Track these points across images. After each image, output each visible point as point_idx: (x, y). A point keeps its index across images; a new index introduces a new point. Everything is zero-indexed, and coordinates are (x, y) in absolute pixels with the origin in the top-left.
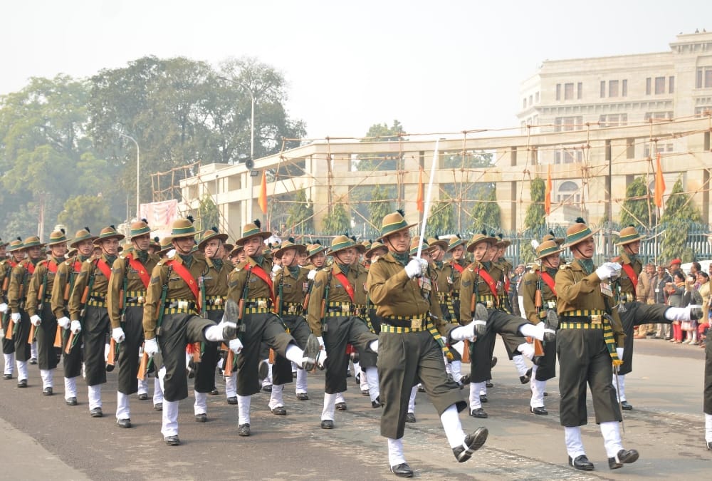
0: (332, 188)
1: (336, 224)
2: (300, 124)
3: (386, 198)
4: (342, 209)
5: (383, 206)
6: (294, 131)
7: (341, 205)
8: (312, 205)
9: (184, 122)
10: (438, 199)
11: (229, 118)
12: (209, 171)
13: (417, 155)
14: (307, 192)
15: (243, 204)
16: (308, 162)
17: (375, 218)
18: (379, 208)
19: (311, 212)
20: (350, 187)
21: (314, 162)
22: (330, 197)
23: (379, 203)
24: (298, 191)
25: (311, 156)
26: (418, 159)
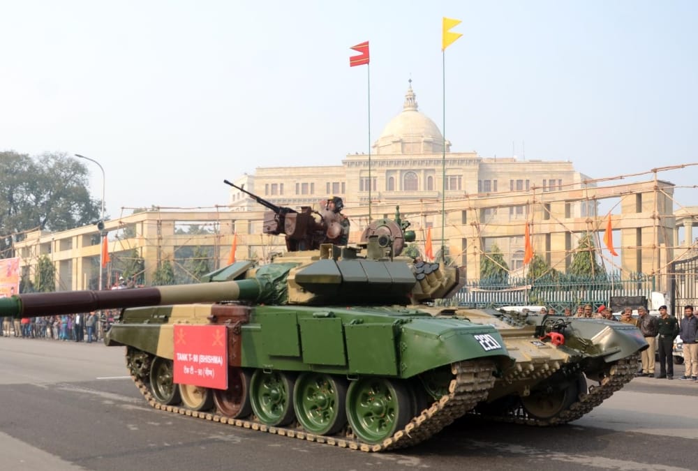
0: (162, 248)
1: (165, 277)
2: (100, 203)
3: (206, 256)
4: (169, 265)
5: (203, 263)
6: (96, 208)
7: (169, 261)
8: (143, 261)
9: (11, 200)
10: (247, 258)
11: (45, 198)
12: (33, 238)
13: (230, 222)
14: (139, 250)
15: (74, 261)
16: (138, 227)
17: (197, 273)
18: (201, 264)
19: (143, 267)
20: (175, 247)
21: (145, 226)
22: (159, 254)
23: (200, 260)
24: (132, 249)
25: (142, 222)
26: (231, 226)
